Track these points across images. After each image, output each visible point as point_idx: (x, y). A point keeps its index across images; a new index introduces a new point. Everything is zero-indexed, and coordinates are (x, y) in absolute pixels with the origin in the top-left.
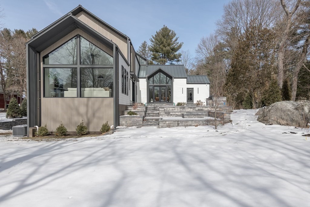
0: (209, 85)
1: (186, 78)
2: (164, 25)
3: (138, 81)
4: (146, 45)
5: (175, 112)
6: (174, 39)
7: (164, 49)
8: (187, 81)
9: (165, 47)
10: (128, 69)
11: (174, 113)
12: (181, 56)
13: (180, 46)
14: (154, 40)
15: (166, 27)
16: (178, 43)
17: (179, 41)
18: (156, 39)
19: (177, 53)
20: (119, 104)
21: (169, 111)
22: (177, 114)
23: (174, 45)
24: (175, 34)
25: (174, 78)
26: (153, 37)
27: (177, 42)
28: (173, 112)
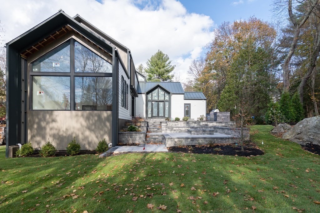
0: (205, 101)
1: (184, 94)
2: (159, 50)
3: (137, 96)
4: (143, 67)
5: (179, 127)
6: (167, 62)
7: (159, 70)
8: (185, 97)
9: (160, 69)
10: (128, 82)
11: (177, 129)
12: (174, 77)
13: (173, 68)
14: (149, 63)
15: (161, 51)
16: (171, 66)
17: (172, 64)
18: (151, 62)
19: (170, 74)
20: (119, 118)
21: (172, 126)
22: (181, 130)
23: (168, 67)
24: (168, 58)
25: (172, 94)
26: (149, 61)
27: (170, 64)
28: (176, 127)
